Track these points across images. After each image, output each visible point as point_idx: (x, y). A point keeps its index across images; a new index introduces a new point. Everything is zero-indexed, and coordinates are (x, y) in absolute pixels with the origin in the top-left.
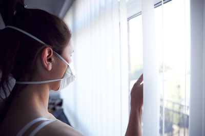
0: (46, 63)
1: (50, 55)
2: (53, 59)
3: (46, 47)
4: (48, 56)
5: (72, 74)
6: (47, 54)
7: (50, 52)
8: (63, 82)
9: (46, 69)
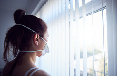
0: (36, 41)
1: (38, 37)
2: (39, 40)
3: (36, 34)
4: (37, 38)
5: (48, 48)
6: (36, 37)
7: (38, 36)
8: (43, 51)
9: (36, 45)
